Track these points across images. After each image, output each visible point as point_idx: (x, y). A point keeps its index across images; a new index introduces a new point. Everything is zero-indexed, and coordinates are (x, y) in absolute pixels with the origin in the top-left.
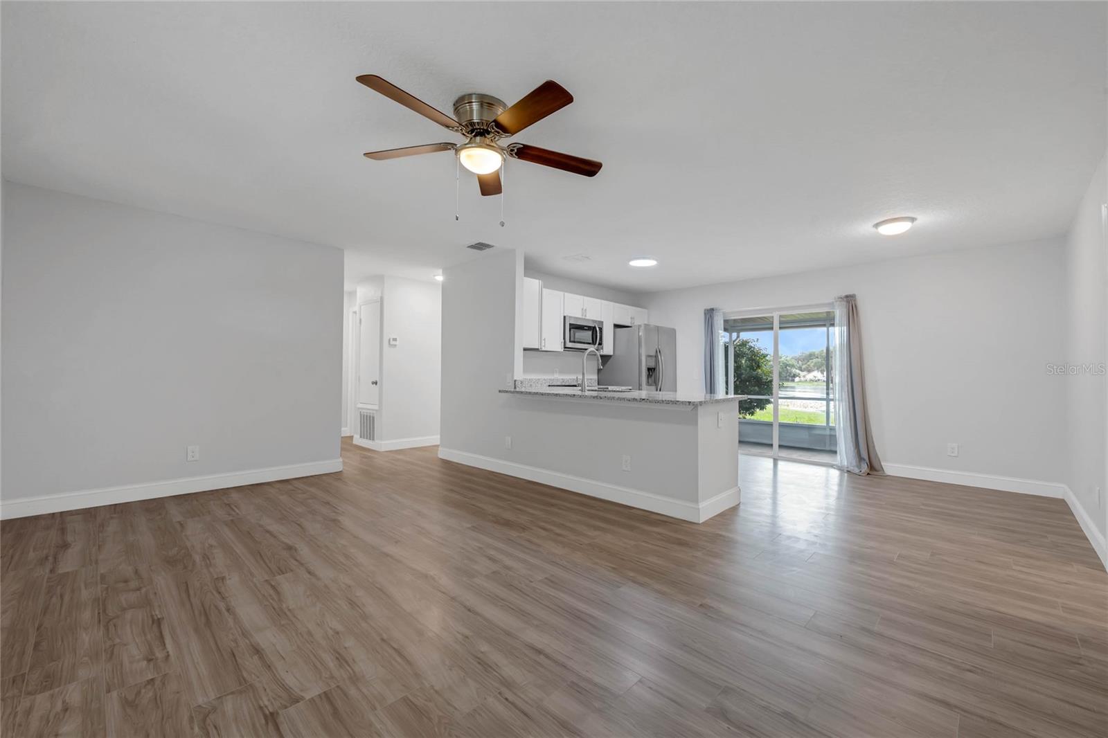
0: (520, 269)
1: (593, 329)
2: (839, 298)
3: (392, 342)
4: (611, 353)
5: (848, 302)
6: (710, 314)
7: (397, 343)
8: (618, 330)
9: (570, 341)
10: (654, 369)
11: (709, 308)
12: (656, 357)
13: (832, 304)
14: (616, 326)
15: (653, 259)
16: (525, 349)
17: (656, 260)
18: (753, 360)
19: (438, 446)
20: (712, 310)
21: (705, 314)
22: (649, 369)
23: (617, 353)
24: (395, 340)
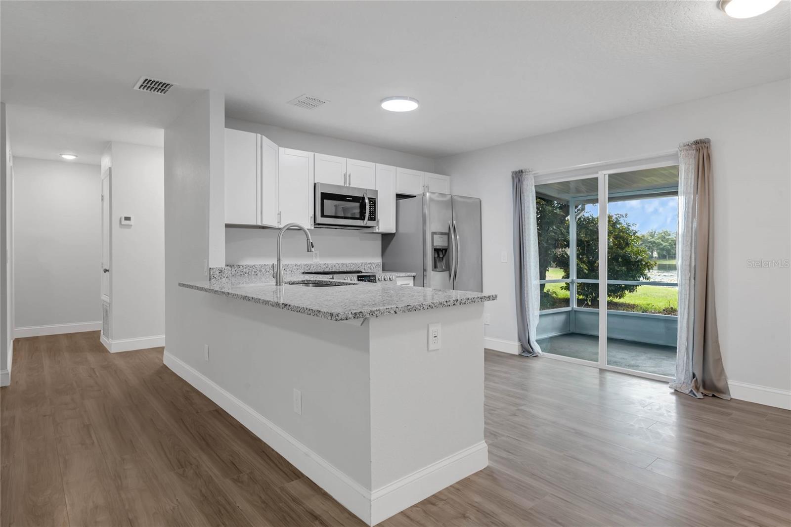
0: (217, 117)
1: (360, 200)
2: (685, 146)
3: (124, 222)
4: (394, 231)
5: (698, 150)
6: (518, 177)
7: (131, 222)
8: (402, 201)
9: (323, 215)
10: (446, 250)
11: (517, 170)
12: (448, 234)
13: (675, 156)
14: (399, 196)
15: (412, 99)
16: (227, 226)
17: (418, 101)
18: (621, 237)
19: (162, 349)
20: (521, 172)
21: (513, 178)
22: (437, 251)
23: (401, 230)
24: (128, 219)
